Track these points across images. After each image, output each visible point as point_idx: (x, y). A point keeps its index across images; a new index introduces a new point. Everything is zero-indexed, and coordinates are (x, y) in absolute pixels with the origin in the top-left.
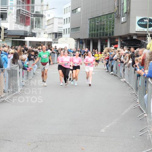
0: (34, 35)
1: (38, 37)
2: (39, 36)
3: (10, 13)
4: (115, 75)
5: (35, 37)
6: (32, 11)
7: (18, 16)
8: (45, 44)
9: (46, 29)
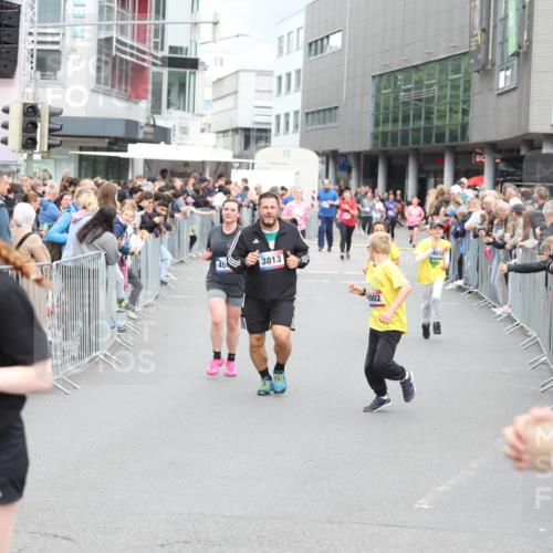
0: (162, 135)
1: (180, 144)
2: (182, 139)
3: (74, 50)
4: (470, 293)
5: (168, 142)
6: (156, 43)
7: (103, 65)
8: (204, 171)
9: (210, 113)
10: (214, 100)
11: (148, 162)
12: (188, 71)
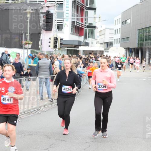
0: (87, 44)
1: (91, 46)
3: (66, 24)
5: (88, 46)
6: (85, 22)
7: (73, 28)
8: (97, 53)
9: (98, 39)
10: (100, 36)
11: (84, 51)
12: (93, 29)
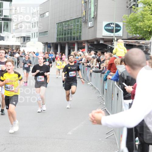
0: (2, 38)
1: (7, 41)
2: (7, 39)
5: (4, 40)
8: (13, 48)
12: (9, 22)
